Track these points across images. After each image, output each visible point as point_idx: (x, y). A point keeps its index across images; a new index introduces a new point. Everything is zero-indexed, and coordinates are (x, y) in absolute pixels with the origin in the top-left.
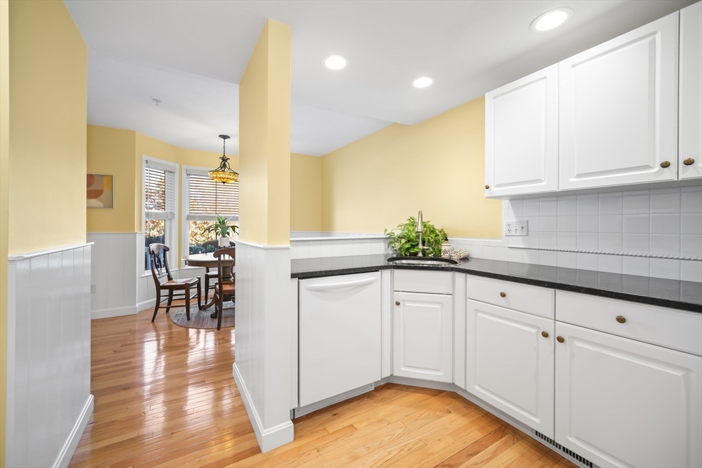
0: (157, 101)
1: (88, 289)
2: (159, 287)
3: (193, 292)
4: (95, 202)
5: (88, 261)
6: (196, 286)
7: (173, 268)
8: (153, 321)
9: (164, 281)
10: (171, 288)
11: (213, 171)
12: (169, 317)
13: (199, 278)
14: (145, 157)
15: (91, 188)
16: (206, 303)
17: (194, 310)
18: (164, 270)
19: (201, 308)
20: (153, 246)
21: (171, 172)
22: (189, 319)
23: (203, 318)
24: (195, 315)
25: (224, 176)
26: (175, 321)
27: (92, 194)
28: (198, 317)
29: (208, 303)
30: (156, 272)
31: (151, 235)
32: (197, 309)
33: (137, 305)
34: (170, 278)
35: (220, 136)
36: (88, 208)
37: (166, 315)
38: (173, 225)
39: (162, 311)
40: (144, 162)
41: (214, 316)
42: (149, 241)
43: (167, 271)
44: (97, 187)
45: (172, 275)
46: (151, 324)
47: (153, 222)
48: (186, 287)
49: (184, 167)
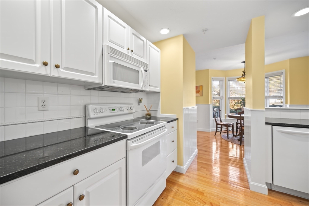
0: (215, 58)
1: (196, 121)
2: (217, 124)
3: (230, 128)
4: (198, 94)
5: (196, 112)
6: (231, 126)
7: (223, 118)
8: (215, 135)
9: (219, 122)
10: (222, 125)
11: (239, 78)
12: (221, 136)
13: (233, 123)
14: (212, 78)
15: (197, 90)
16: (236, 134)
17: (231, 135)
18: (219, 118)
19: (234, 136)
20: (215, 109)
21: (222, 81)
22: (228, 138)
23: (234, 140)
24: (230, 138)
25: (244, 80)
26: (223, 138)
27: (197, 92)
28: (232, 138)
29: (237, 134)
30: (216, 119)
31: (216, 105)
32: (232, 136)
33: (210, 129)
34: (221, 121)
35: (242, 62)
36: (196, 96)
37: (220, 135)
38: (223, 101)
39: (218, 133)
40: (212, 79)
41: (239, 140)
42: (214, 107)
43: (220, 119)
44: (198, 90)
45: (222, 120)
46: (214, 137)
47: (217, 100)
48: (227, 126)
49: (227, 78)
